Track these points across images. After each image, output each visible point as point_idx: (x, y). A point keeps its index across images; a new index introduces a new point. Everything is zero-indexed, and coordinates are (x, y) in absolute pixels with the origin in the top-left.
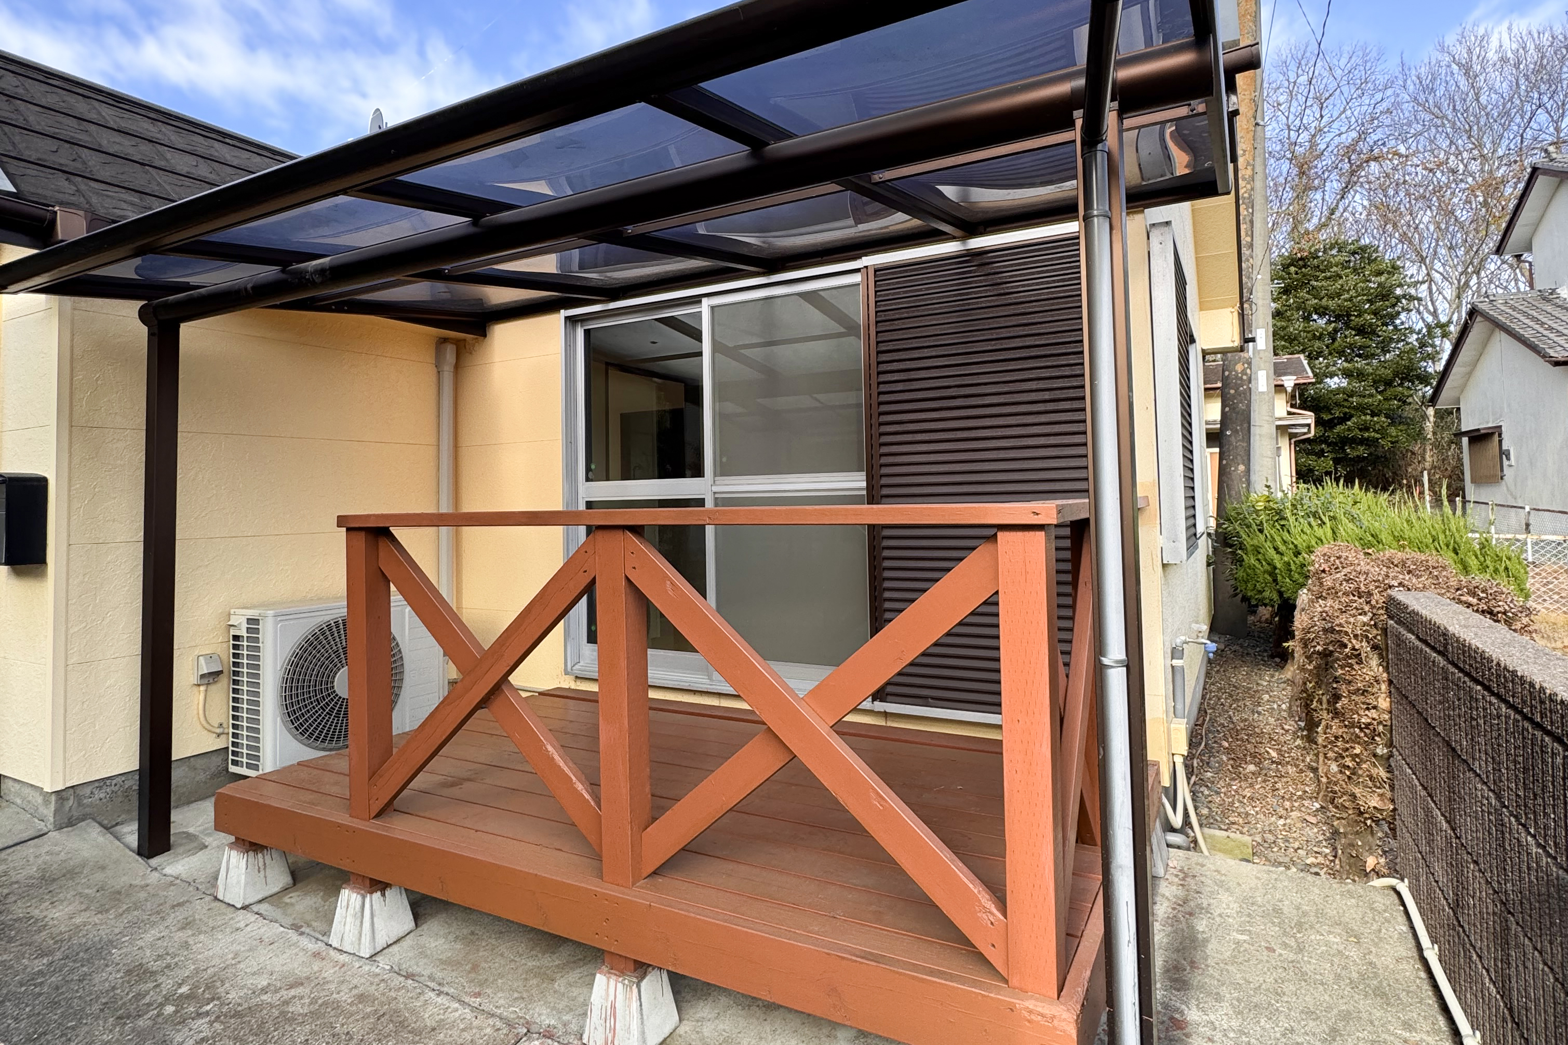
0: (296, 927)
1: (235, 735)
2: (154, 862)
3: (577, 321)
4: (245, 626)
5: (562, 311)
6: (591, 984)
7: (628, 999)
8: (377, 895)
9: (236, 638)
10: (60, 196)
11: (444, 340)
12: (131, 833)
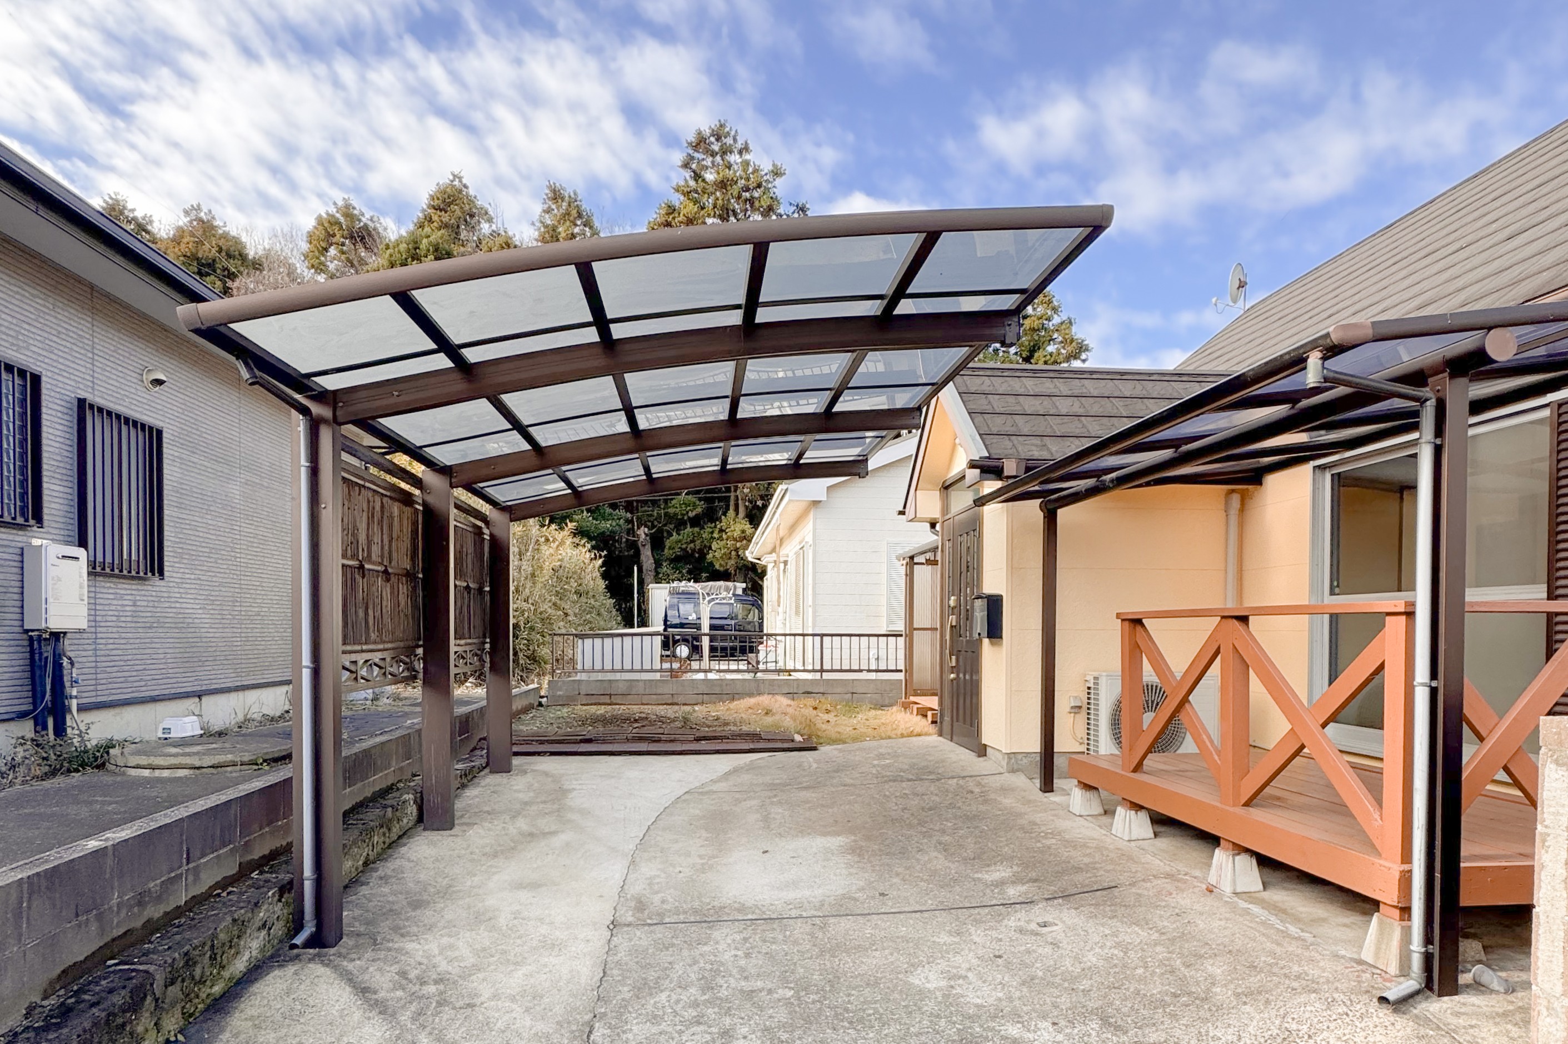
0: (1099, 826)
1: (1088, 744)
2: (1047, 794)
3: (1325, 468)
4: (1092, 681)
5: (1311, 462)
6: (1212, 857)
7: (1227, 861)
8: (1133, 812)
9: (1089, 688)
10: (1006, 452)
11: (1233, 491)
12: (1037, 782)
